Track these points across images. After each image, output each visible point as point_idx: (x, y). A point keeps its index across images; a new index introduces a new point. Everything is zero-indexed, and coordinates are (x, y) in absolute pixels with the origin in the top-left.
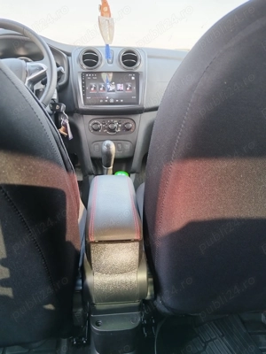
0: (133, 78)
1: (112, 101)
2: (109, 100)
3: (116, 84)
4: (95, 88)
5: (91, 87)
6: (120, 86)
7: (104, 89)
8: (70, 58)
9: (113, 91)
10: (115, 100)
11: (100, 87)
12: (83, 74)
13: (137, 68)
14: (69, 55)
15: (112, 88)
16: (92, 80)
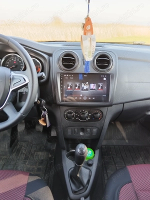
0: (105, 79)
1: (85, 98)
2: (82, 97)
3: (89, 84)
4: (71, 87)
5: (68, 86)
6: (93, 86)
7: (79, 87)
8: (51, 58)
9: (87, 90)
10: (88, 97)
11: (76, 86)
12: (62, 75)
13: (109, 70)
14: (50, 55)
15: (85, 87)
16: (69, 80)
